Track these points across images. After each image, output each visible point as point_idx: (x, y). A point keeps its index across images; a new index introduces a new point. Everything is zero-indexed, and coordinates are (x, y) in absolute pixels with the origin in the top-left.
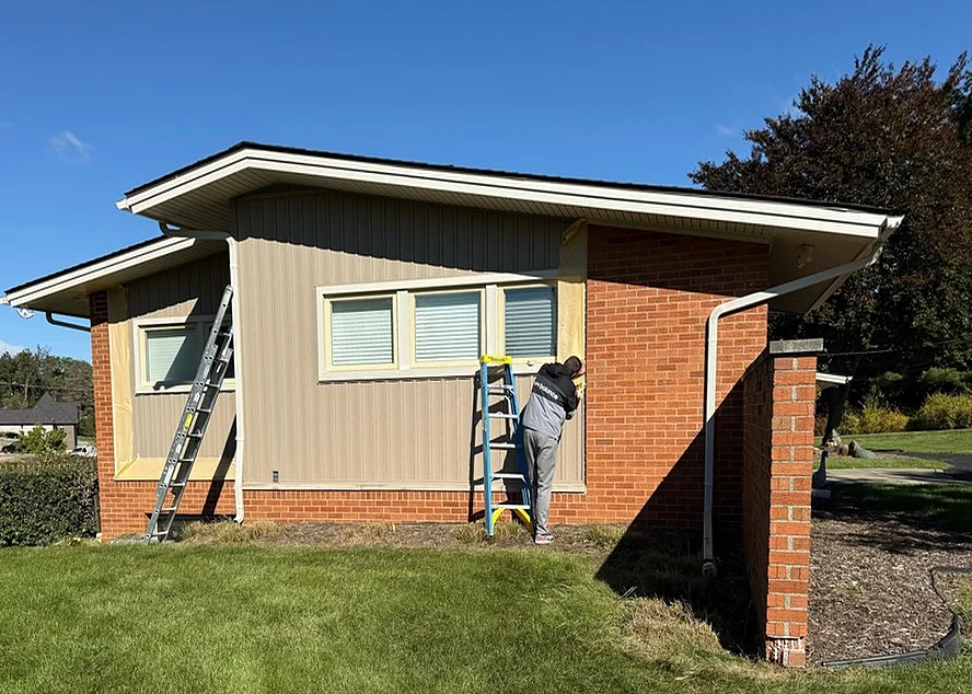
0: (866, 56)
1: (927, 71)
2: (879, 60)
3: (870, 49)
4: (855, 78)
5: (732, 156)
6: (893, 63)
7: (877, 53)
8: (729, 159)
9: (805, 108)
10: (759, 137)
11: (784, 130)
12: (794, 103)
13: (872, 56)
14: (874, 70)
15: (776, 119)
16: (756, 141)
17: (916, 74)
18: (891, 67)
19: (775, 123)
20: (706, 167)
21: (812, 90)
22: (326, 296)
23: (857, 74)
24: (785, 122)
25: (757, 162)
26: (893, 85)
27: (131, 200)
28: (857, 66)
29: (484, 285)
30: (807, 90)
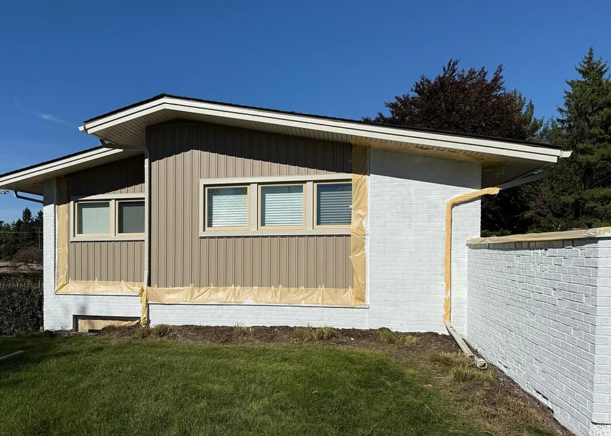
0: (450, 64)
1: (483, 73)
2: (456, 67)
3: (451, 61)
4: (443, 77)
5: (381, 115)
6: (463, 69)
7: (455, 64)
8: (379, 116)
9: (416, 91)
10: (393, 106)
11: (405, 102)
12: (412, 90)
13: (452, 66)
14: (454, 72)
15: (402, 97)
18: (463, 72)
19: (401, 99)
21: (422, 82)
22: (205, 186)
23: (445, 74)
24: (407, 98)
25: (394, 118)
26: (464, 81)
27: (88, 126)
28: (444, 70)
29: (305, 182)
30: (419, 83)
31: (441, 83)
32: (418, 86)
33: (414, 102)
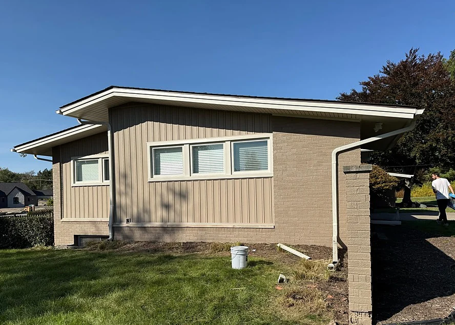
0: (411, 52)
1: (440, 57)
2: (417, 53)
3: (412, 50)
4: (406, 62)
5: (355, 91)
6: (423, 54)
7: (416, 51)
8: (353, 92)
9: (384, 72)
11: (376, 81)
13: (413, 53)
14: (415, 57)
15: (373, 77)
16: (365, 85)
17: (435, 58)
18: (423, 56)
19: (372, 79)
20: (343, 95)
21: (388, 66)
22: (151, 147)
23: (407, 60)
24: (377, 78)
25: (365, 93)
26: (425, 63)
27: (62, 110)
28: (407, 56)
29: (224, 142)
30: (386, 66)
31: (403, 65)
32: (385, 69)
33: (384, 80)
